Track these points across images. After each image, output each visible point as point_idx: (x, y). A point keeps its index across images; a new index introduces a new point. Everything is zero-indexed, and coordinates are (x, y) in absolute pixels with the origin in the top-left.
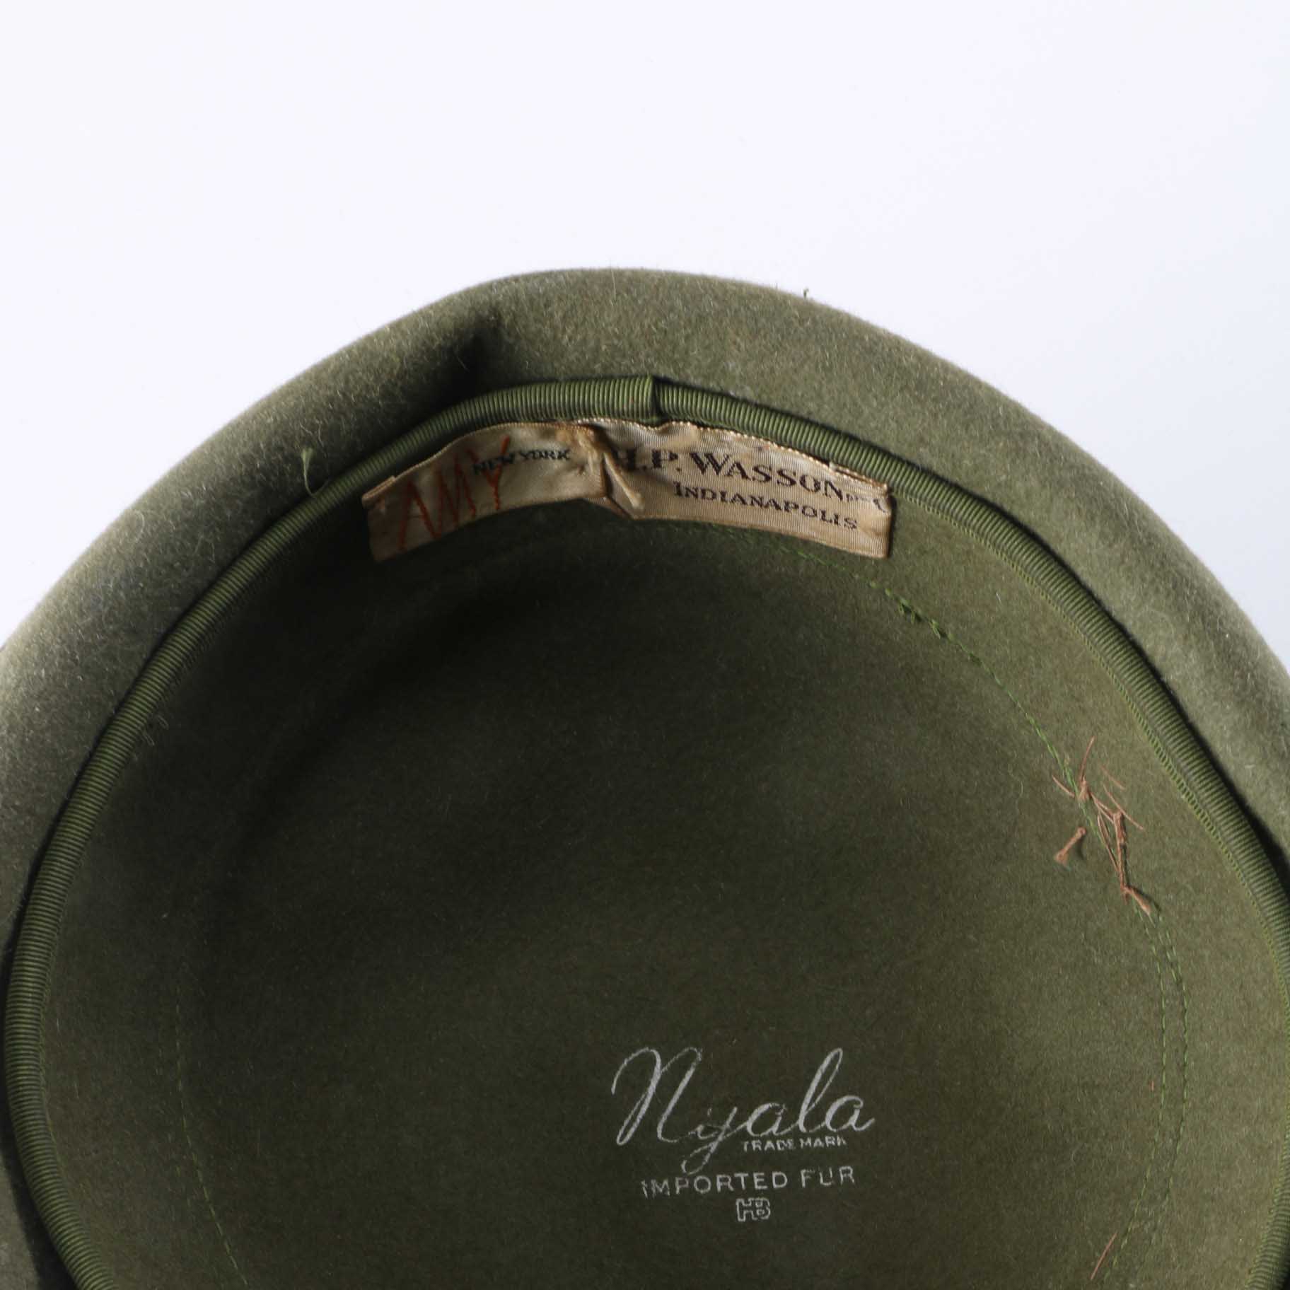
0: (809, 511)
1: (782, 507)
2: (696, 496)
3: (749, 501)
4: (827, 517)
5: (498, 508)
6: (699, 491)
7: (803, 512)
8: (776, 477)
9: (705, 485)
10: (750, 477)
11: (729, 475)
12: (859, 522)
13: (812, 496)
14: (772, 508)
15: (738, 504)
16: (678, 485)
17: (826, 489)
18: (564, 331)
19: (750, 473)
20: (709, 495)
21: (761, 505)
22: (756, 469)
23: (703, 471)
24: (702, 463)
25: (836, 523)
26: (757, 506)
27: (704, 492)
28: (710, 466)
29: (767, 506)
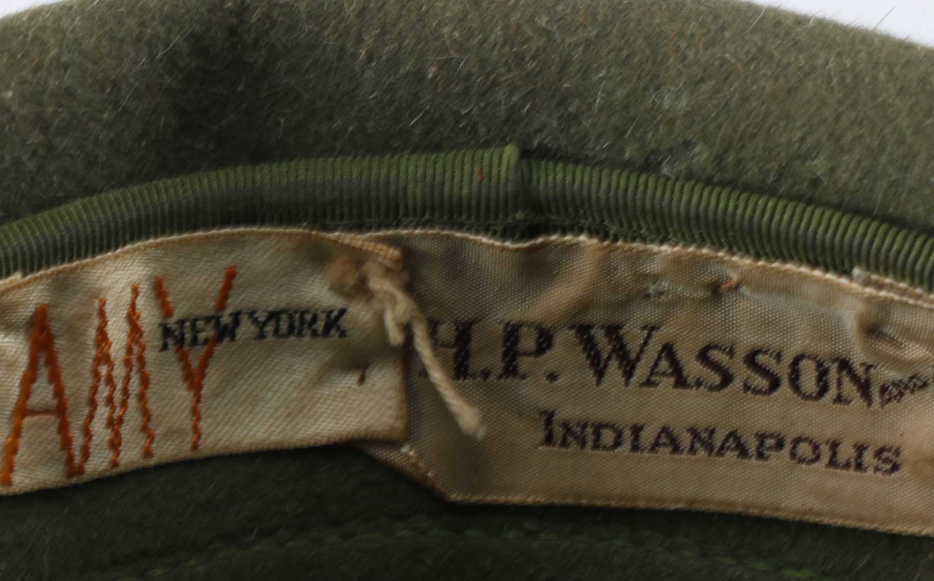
0: (804, 449)
1: (752, 450)
2: (582, 443)
3: (686, 440)
4: (842, 457)
5: (195, 447)
6: (589, 430)
7: (793, 455)
8: (741, 371)
9: (601, 414)
10: (691, 380)
11: (649, 383)
12: (905, 453)
13: (812, 410)
14: (731, 455)
15: (665, 452)
16: (549, 417)
17: (839, 383)
18: (359, 41)
19: (693, 368)
20: (608, 437)
21: (710, 448)
22: (703, 356)
23: (600, 374)
24: (598, 354)
25: (859, 466)
26: (702, 453)
27: (598, 429)
28: (614, 364)
29: (720, 453)
